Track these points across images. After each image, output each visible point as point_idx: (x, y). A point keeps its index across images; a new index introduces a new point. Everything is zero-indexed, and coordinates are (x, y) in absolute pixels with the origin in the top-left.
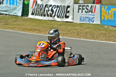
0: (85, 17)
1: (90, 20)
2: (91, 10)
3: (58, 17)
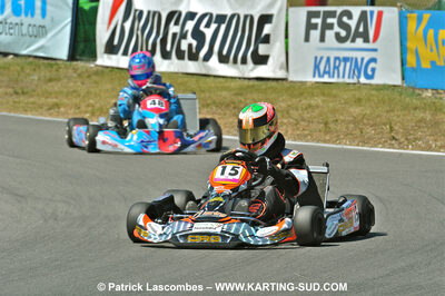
0: (336, 58)
1: (357, 68)
2: (361, 29)
3: (223, 59)
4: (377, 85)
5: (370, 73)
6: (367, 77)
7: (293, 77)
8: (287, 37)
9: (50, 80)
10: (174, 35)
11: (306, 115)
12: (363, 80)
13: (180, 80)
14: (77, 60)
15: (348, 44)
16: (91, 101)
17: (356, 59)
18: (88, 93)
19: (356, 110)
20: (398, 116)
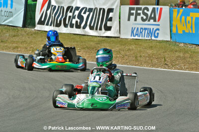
0: (141, 28)
1: (150, 33)
2: (153, 16)
3: (91, 28)
4: (159, 41)
5: (156, 35)
6: (155, 37)
7: (122, 36)
8: (120, 18)
9: (14, 36)
10: (70, 17)
11: (127, 54)
12: (153, 38)
13: (72, 37)
14: (27, 27)
15: (147, 22)
16: (32, 46)
17: (150, 29)
18: (31, 42)
19: (150, 52)
20: (169, 54)
